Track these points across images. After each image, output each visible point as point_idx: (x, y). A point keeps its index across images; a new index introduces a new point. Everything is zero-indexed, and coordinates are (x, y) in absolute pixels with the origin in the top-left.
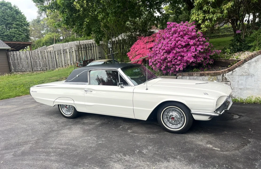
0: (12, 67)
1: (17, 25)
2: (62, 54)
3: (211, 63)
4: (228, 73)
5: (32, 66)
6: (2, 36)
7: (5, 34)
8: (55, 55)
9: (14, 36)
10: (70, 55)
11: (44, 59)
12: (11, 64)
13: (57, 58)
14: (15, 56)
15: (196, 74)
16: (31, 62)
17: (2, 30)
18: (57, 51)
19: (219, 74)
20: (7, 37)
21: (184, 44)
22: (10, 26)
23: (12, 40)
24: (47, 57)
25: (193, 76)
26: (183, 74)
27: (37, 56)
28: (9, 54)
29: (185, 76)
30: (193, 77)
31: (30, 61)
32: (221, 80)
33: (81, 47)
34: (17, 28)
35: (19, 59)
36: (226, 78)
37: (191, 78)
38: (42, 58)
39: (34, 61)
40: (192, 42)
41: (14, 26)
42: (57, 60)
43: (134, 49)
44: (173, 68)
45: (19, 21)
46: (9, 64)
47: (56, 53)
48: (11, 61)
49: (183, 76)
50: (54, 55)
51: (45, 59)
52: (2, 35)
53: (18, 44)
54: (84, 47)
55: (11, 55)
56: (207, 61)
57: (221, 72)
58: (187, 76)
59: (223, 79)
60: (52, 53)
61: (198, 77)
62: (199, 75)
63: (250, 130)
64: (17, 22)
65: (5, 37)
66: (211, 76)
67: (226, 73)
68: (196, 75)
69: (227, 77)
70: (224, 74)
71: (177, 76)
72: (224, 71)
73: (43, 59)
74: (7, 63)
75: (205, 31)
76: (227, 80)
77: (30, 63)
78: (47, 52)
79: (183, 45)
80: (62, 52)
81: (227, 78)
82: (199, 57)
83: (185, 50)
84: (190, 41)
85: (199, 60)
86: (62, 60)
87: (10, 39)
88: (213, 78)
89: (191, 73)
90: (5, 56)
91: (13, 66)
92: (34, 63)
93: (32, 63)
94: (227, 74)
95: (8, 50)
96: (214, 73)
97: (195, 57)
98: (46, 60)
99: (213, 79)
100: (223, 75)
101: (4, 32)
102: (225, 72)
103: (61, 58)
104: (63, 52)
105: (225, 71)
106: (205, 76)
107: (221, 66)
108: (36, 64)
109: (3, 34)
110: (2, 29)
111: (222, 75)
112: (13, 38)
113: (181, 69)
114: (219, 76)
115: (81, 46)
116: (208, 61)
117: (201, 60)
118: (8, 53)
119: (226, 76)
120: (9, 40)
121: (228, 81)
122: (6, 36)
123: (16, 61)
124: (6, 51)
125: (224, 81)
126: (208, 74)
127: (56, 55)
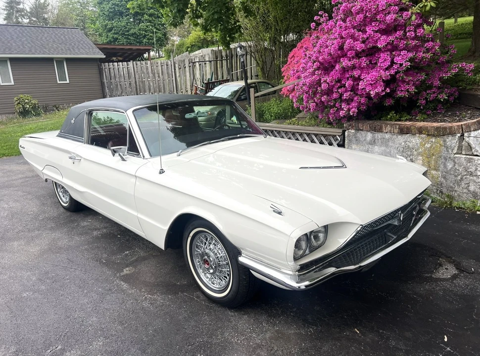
0: (107, 91)
1: (151, 15)
2: (187, 69)
3: (442, 100)
4: (478, 132)
5: (137, 89)
6: (127, 35)
7: (132, 31)
8: (175, 69)
9: (145, 36)
10: (200, 69)
11: (157, 78)
12: (106, 85)
13: (178, 75)
14: (112, 71)
15: (389, 128)
16: (136, 82)
17: (127, 25)
18: (179, 63)
19: (452, 133)
20: (133, 37)
21: (359, 46)
22: (140, 17)
23: (141, 43)
24: (161, 74)
25: (382, 132)
26: (358, 127)
27: (145, 71)
28: (102, 68)
29: (362, 130)
30: (381, 134)
31: (134, 81)
32: (456, 149)
33: (222, 55)
34: (150, 22)
35: (118, 76)
36: (469, 145)
37: (376, 137)
38: (154, 74)
39: (141, 80)
40: (382, 42)
41: (146, 17)
42: (178, 79)
43: (293, 59)
44: (336, 107)
45: (154, 8)
46: (102, 84)
47: (177, 66)
48: (105, 80)
49: (358, 130)
50: (173, 70)
51: (159, 76)
52: (127, 33)
53: (113, 48)
54: (226, 55)
55: (106, 70)
56: (431, 94)
57: (458, 126)
58: (367, 131)
59: (460, 148)
60: (170, 66)
61: (395, 137)
62: (396, 131)
63: (446, 340)
64: (152, 11)
65: (132, 38)
66: (428, 135)
67: (470, 131)
68: (390, 130)
69: (472, 143)
70: (466, 134)
71: (346, 130)
72: (464, 124)
73: (155, 78)
74: (99, 83)
75: (428, 8)
76: (473, 150)
77: (134, 85)
78: (161, 63)
79: (358, 49)
80: (187, 65)
81: (473, 146)
82: (403, 81)
83: (364, 61)
84: (379, 38)
85: (402, 91)
86: (186, 79)
87: (138, 40)
88: (432, 142)
89: (377, 123)
90: (96, 71)
91: (109, 89)
92: (141, 83)
93: (138, 83)
94: (473, 134)
95: (101, 61)
96: (437, 128)
97: (391, 82)
98: (159, 79)
99: (432, 145)
100: (463, 135)
101: (130, 29)
102: (469, 129)
103: (186, 76)
104: (188, 63)
105: (468, 126)
106: (413, 134)
107: (476, 108)
108: (144, 86)
109: (128, 31)
110: (127, 23)
111: (459, 135)
112: (143, 40)
113: (354, 111)
114: (450, 138)
115: (221, 53)
116: (434, 93)
117: (408, 91)
118: (101, 65)
119: (471, 141)
120: (137, 42)
121: (475, 154)
122: (132, 35)
123: (113, 81)
124: (98, 62)
125: (464, 153)
126: (420, 131)
127: (177, 69)
